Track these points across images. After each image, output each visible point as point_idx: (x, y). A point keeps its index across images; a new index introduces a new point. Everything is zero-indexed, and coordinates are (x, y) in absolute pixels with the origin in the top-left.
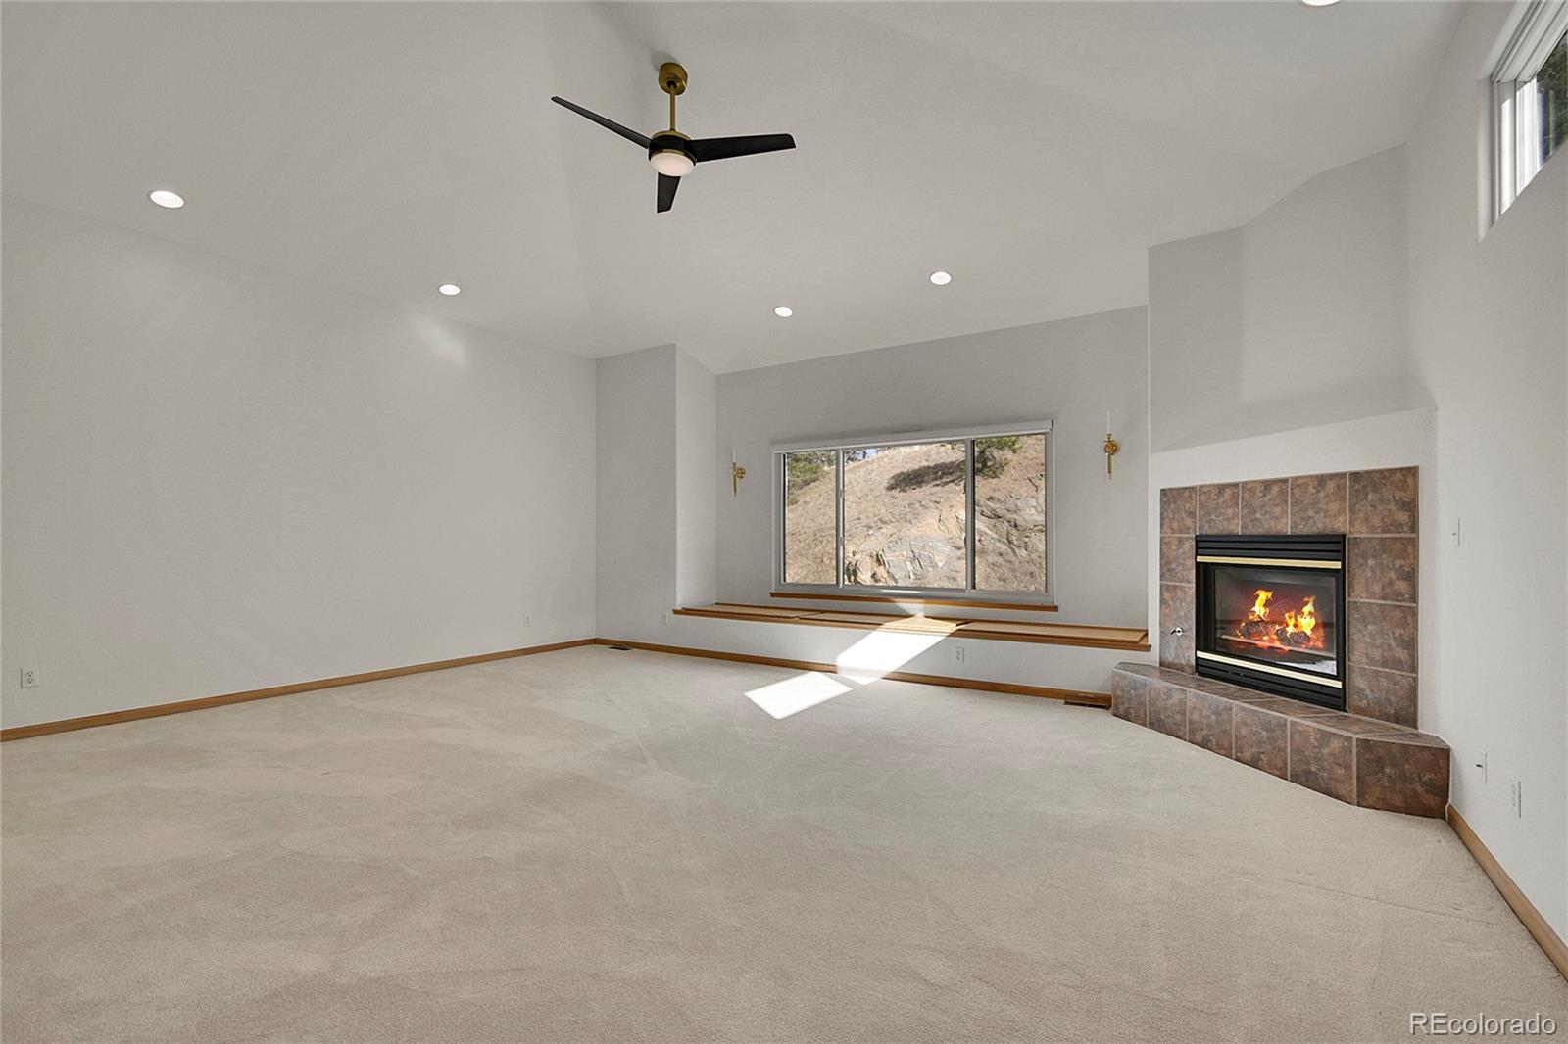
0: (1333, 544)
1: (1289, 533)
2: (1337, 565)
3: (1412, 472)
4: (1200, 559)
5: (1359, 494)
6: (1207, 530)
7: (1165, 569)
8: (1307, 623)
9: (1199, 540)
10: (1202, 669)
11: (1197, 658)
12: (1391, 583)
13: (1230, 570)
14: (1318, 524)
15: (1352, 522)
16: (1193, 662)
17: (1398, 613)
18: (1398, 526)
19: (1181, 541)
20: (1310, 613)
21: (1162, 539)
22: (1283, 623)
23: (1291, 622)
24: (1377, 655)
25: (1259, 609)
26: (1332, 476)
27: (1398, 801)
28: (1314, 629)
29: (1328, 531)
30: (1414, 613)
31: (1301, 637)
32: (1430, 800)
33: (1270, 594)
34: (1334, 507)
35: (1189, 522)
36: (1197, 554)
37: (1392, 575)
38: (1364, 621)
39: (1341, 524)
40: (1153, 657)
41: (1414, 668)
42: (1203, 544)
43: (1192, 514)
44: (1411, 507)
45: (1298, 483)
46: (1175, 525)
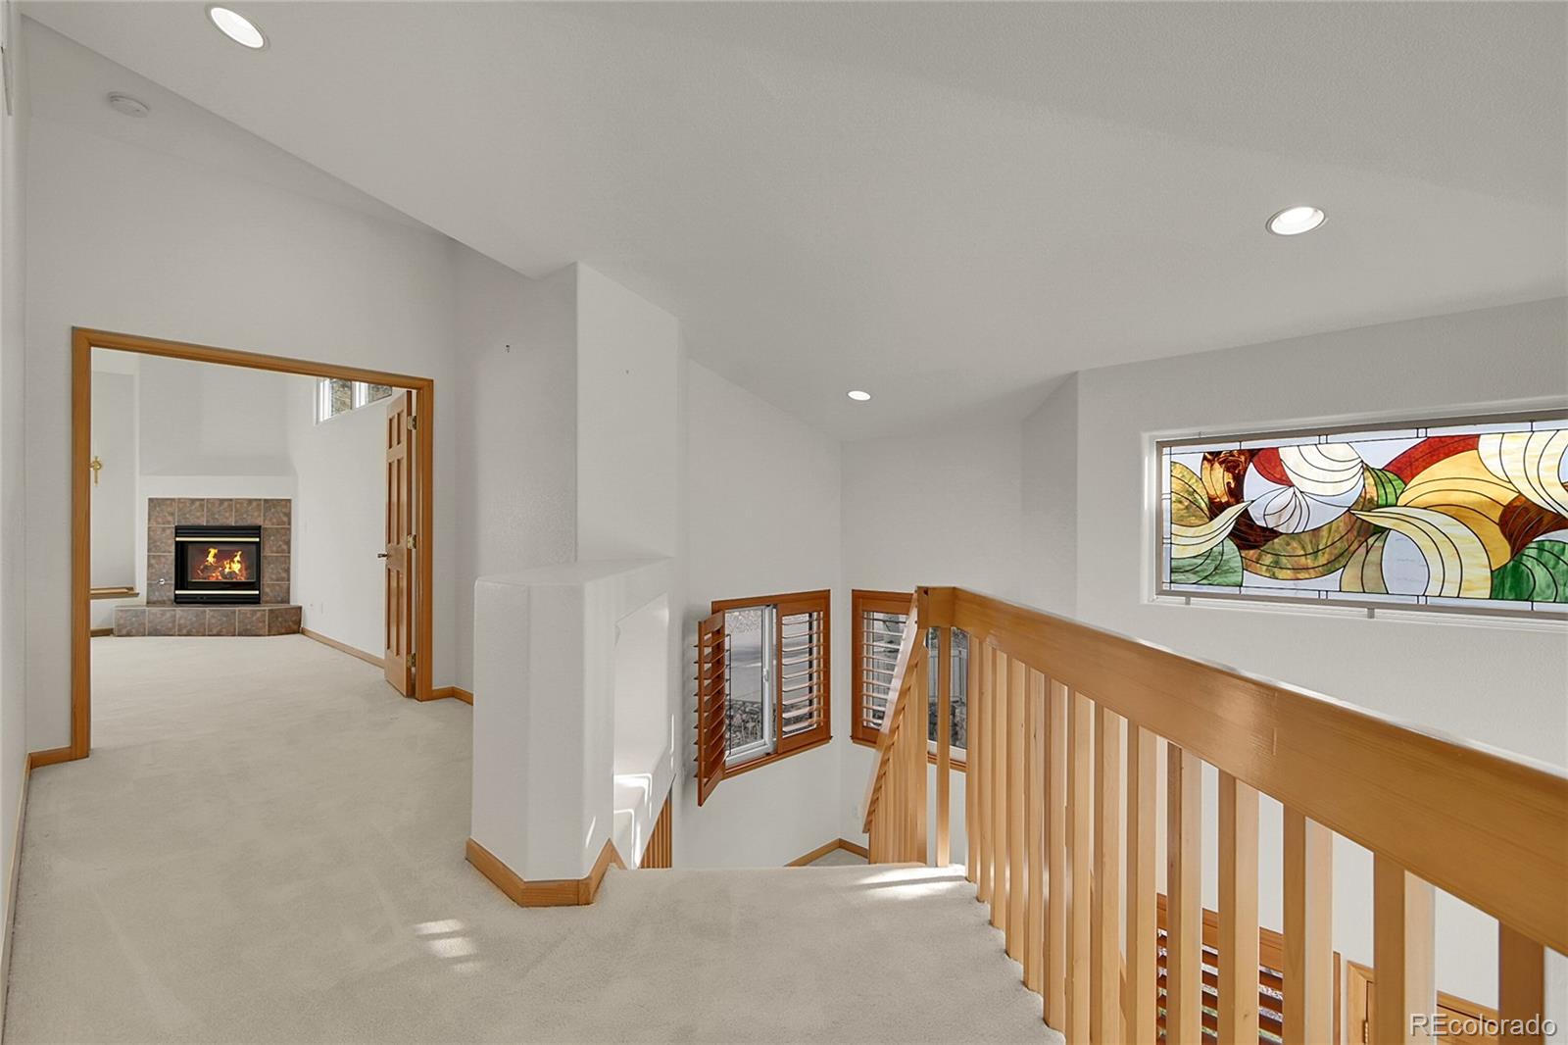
0: (256, 530)
1: (233, 524)
2: (258, 540)
3: (289, 501)
4: (178, 539)
5: (267, 509)
6: (183, 523)
7: (152, 546)
8: (236, 567)
9: (177, 528)
10: (178, 600)
11: (176, 595)
12: (280, 546)
13: (197, 545)
14: (249, 521)
15: (264, 521)
16: (173, 597)
17: (283, 559)
18: (284, 523)
19: (164, 530)
20: (238, 562)
21: (149, 528)
22: (224, 568)
23: (228, 566)
24: (274, 577)
25: (211, 559)
26: (256, 500)
27: (283, 631)
28: (240, 570)
29: (253, 525)
30: (289, 557)
31: (232, 573)
32: (295, 627)
33: (216, 551)
34: (256, 514)
35: (170, 518)
36: (176, 536)
37: (281, 543)
38: (269, 564)
39: (259, 522)
40: (143, 598)
41: (289, 580)
42: (179, 531)
43: (172, 514)
44: (288, 515)
45: (238, 501)
46: (160, 520)
